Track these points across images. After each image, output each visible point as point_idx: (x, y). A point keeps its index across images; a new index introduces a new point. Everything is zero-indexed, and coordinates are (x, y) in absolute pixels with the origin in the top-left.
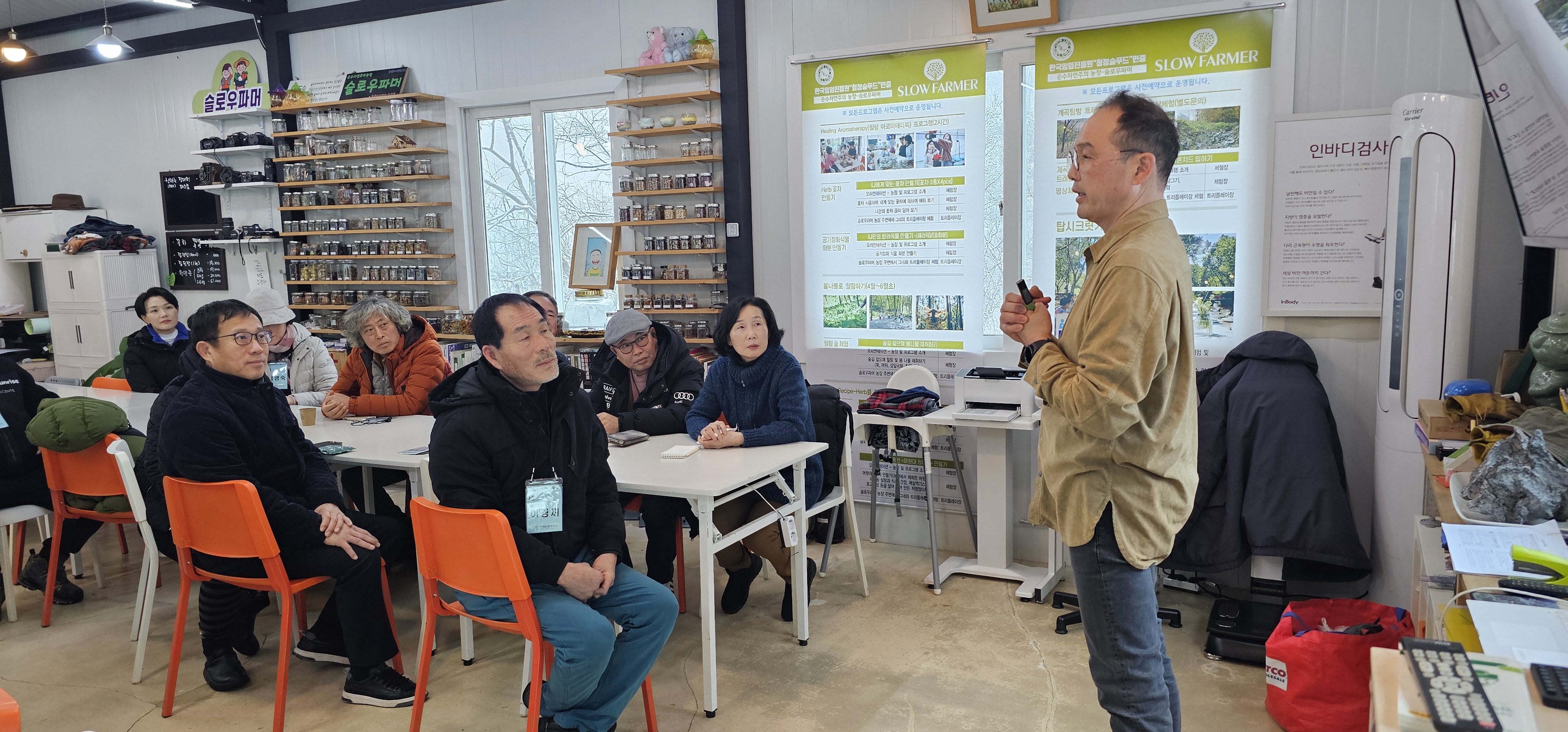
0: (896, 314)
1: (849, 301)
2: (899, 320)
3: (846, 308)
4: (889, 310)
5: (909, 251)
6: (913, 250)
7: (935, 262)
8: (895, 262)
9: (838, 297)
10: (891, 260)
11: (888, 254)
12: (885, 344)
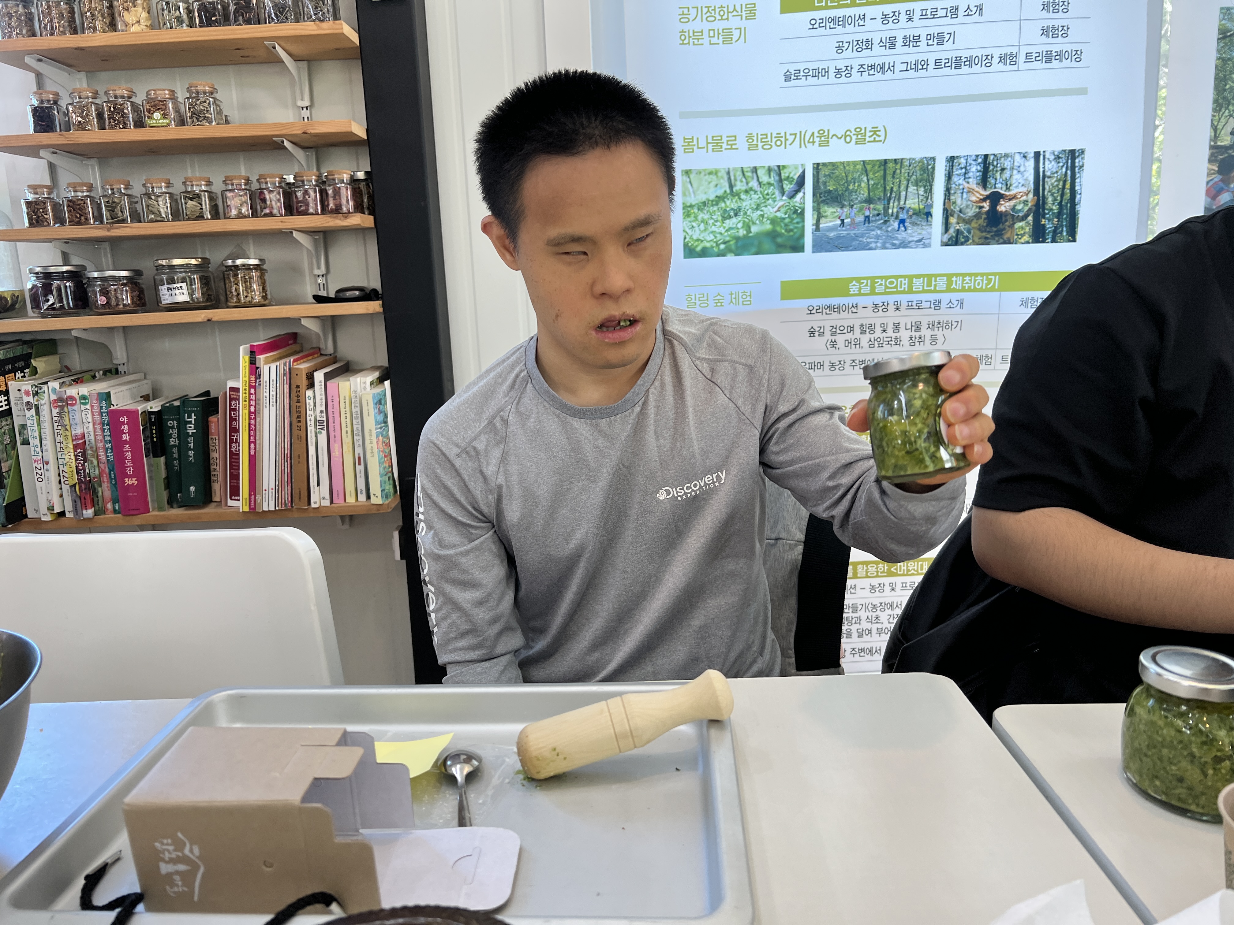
0: (886, 209)
1: (754, 184)
2: (896, 225)
3: (747, 203)
4: (869, 201)
5: (936, 30)
6: (946, 30)
7: (1008, 59)
8: (892, 67)
9: (723, 174)
10: (878, 61)
11: (868, 44)
12: (854, 289)
